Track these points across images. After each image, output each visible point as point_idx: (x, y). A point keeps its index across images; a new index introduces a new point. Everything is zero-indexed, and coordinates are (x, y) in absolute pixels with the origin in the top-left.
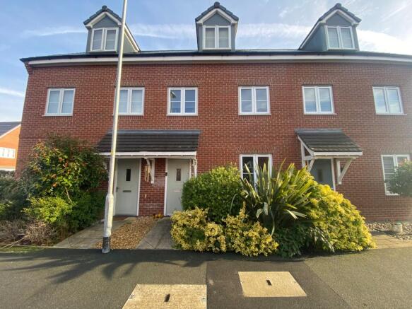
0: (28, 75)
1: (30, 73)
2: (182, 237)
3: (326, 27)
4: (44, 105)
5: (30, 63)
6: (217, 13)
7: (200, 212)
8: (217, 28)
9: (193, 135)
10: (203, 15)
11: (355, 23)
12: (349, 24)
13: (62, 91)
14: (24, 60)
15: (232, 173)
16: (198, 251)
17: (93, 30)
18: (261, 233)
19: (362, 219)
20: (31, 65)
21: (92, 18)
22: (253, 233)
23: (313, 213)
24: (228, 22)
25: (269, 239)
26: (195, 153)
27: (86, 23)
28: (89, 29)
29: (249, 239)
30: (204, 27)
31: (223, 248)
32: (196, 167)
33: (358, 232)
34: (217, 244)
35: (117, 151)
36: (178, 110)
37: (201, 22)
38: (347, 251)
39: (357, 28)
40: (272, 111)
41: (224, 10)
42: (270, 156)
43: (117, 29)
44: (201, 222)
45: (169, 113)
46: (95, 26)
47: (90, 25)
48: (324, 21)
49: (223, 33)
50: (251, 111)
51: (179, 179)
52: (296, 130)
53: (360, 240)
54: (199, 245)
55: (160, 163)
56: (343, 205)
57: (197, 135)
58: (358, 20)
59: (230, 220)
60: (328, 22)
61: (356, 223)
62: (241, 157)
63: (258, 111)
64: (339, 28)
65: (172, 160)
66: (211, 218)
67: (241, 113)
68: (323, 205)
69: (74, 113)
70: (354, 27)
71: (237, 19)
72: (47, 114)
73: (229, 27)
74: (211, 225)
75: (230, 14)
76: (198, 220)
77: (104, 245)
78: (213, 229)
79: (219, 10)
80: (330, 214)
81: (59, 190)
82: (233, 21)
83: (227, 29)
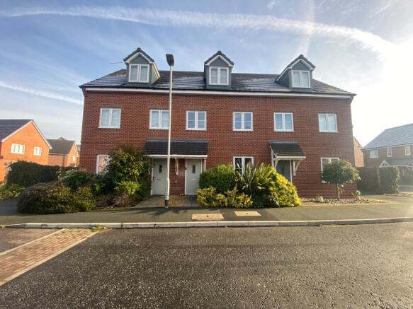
0: (84, 98)
1: (86, 96)
2: (204, 200)
3: (293, 71)
4: (98, 122)
5: (87, 89)
6: (219, 58)
8: (219, 68)
9: (204, 144)
10: (210, 59)
11: (312, 69)
12: (308, 69)
13: (111, 110)
14: (81, 87)
15: (230, 168)
16: (214, 207)
17: (130, 65)
18: (245, 198)
19: (296, 192)
20: (87, 91)
21: (129, 57)
22: (241, 197)
23: (271, 189)
24: (227, 65)
25: (249, 200)
26: (206, 156)
27: (125, 60)
28: (127, 64)
29: (239, 200)
30: (210, 68)
31: (226, 204)
32: (205, 164)
33: (293, 198)
34: (223, 203)
36: (193, 126)
37: (208, 64)
38: (286, 206)
39: (313, 72)
40: (254, 129)
41: (224, 57)
42: (252, 158)
43: (148, 66)
44: (213, 194)
45: (187, 129)
46: (131, 62)
47: (128, 61)
48: (291, 67)
49: (223, 72)
50: (240, 128)
51: (194, 172)
52: (269, 141)
53: (293, 202)
54: (214, 204)
55: (182, 161)
56: (287, 185)
57: (206, 144)
58: (314, 67)
59: (229, 192)
60: (294, 68)
61: (292, 193)
62: (234, 158)
63: (246, 128)
64: (301, 72)
65: (189, 160)
66: (218, 192)
67: (235, 129)
68: (277, 185)
69: (121, 127)
70: (311, 71)
71: (233, 64)
72: (101, 126)
73: (227, 68)
74: (219, 195)
75: (229, 60)
79: (221, 56)
80: (280, 189)
81: (132, 178)
82: (230, 65)
83: (226, 70)
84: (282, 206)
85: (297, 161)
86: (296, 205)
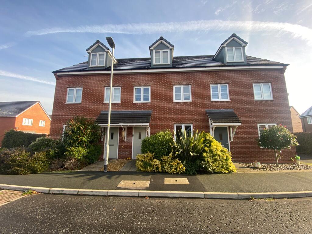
0: (56, 80)
1: (57, 79)
2: (141, 166)
3: (226, 48)
4: (66, 97)
5: (58, 74)
6: (161, 42)
7: (150, 154)
8: (161, 51)
9: (147, 114)
10: (154, 44)
11: (244, 45)
12: (241, 45)
13: (75, 89)
14: (54, 72)
15: (167, 135)
16: (148, 172)
17: (92, 54)
18: (178, 164)
19: (230, 158)
20: (58, 75)
21: (91, 47)
22: (174, 163)
23: (205, 155)
24: (168, 48)
25: (182, 166)
26: (148, 124)
27: (87, 50)
28: (89, 53)
29: (172, 166)
30: (154, 51)
31: (160, 170)
32: (149, 132)
33: (227, 164)
34: (157, 168)
35: (110, 123)
36: (140, 100)
37: (152, 48)
38: (220, 173)
39: (246, 48)
40: (192, 99)
41: (166, 41)
42: (191, 125)
43: (105, 53)
44: (151, 160)
45: (135, 101)
46: (92, 51)
47: (90, 51)
48: (225, 45)
49: (165, 54)
50: (180, 99)
51: (140, 138)
52: (207, 110)
53: (228, 168)
54: (149, 169)
55: (130, 129)
56: (221, 151)
57: (150, 114)
58: (246, 43)
59: (165, 158)
60: (227, 46)
61: (226, 160)
62: (175, 125)
63: (185, 99)
64: (234, 48)
65: (136, 128)
66: (155, 157)
67: (175, 101)
68: (211, 151)
69: (82, 102)
70: (244, 47)
71: (173, 46)
72: (67, 102)
73: (169, 51)
74: (154, 160)
75: (169, 43)
76: (149, 158)
77: (105, 169)
78: (156, 162)
79: (163, 41)
80: (213, 155)
81: (81, 144)
82: (171, 47)
83: (167, 52)
84: (215, 173)
85: (234, 127)
86: (230, 172)
